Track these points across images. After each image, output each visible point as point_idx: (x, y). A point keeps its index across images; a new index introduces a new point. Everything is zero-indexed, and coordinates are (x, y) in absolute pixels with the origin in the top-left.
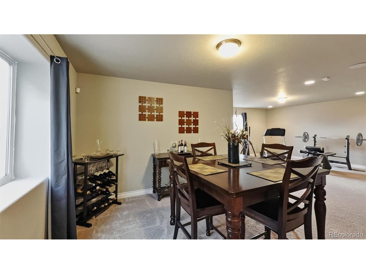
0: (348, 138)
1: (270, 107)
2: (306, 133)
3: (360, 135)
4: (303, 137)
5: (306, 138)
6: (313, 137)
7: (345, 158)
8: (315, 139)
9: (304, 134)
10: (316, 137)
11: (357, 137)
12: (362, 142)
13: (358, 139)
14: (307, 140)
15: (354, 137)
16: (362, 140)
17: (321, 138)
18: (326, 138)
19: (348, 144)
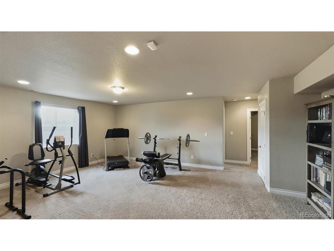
0: (180, 139)
1: (115, 102)
2: (148, 134)
3: (188, 136)
4: (145, 139)
5: (148, 139)
6: (154, 139)
7: (177, 159)
8: (155, 140)
9: (146, 135)
10: (156, 138)
11: (186, 139)
12: (189, 142)
13: (187, 140)
14: (149, 141)
15: (184, 138)
16: (189, 141)
17: (160, 139)
18: (164, 139)
19: (180, 145)
